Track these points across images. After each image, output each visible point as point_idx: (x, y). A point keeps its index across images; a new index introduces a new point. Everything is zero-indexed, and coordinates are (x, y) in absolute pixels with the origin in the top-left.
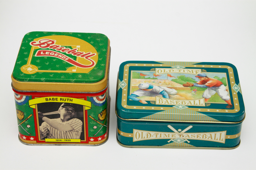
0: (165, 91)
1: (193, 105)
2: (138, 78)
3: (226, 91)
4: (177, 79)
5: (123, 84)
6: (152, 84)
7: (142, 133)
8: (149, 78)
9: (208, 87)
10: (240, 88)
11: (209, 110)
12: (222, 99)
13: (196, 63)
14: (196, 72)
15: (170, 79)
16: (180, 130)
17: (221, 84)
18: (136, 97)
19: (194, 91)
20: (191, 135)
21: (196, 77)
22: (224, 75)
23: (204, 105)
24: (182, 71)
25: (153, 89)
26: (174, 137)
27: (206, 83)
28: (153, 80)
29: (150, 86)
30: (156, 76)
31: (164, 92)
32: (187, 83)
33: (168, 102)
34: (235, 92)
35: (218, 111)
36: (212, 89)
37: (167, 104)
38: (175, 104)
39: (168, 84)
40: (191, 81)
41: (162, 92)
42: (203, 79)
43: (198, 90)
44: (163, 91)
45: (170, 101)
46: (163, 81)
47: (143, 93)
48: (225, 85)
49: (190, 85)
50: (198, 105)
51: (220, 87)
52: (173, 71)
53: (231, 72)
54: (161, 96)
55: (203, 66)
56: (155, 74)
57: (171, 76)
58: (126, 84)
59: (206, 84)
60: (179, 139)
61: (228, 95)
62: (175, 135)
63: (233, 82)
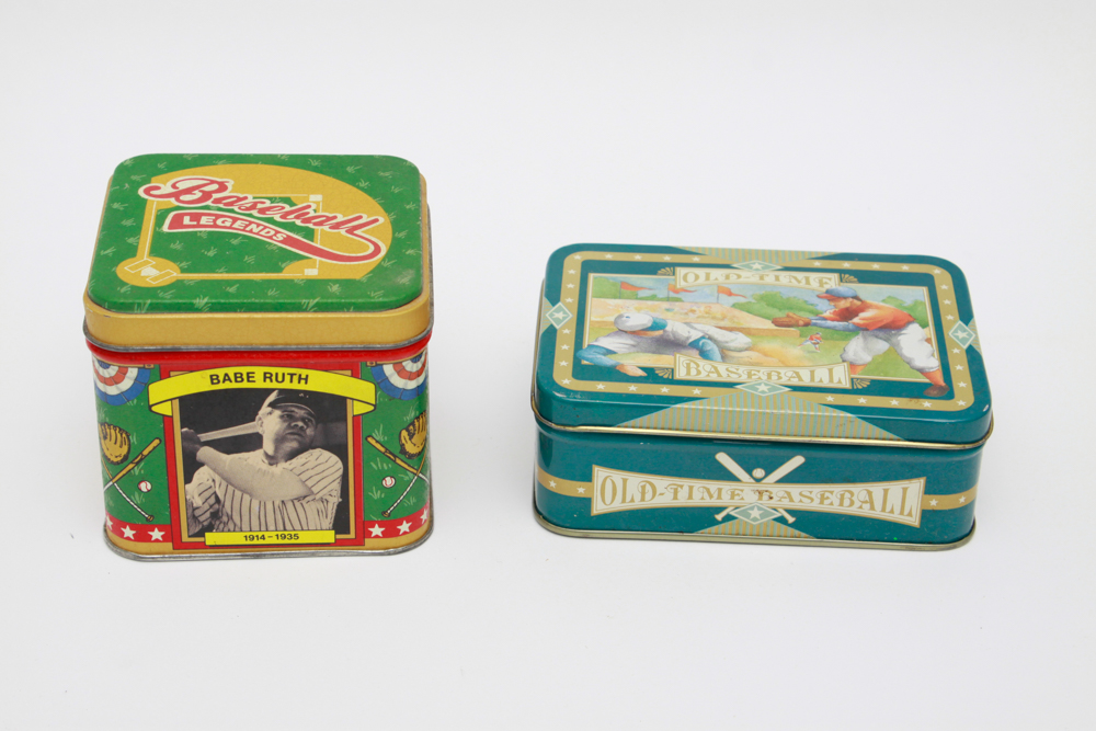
0: (710, 338)
1: (806, 382)
2: (615, 297)
3: (926, 344)
4: (753, 301)
5: (560, 315)
6: (661, 317)
7: (625, 481)
8: (653, 298)
9: (863, 328)
10: (976, 333)
11: (862, 401)
12: (913, 368)
13: (820, 255)
14: (821, 284)
15: (728, 301)
16: (759, 473)
17: (909, 323)
18: (604, 355)
19: (811, 339)
20: (801, 494)
21: (818, 297)
22: (921, 293)
23: (847, 385)
24: (770, 279)
25: (665, 331)
26: (737, 501)
27: (857, 315)
28: (666, 305)
29: (654, 322)
30: (676, 292)
31: (703, 340)
32: (788, 316)
33: (717, 371)
34: (959, 347)
35: (895, 403)
36: (877, 337)
37: (714, 377)
38: (744, 378)
39: (719, 316)
40: (801, 309)
41: (698, 341)
42: (843, 304)
43: (826, 339)
44: (703, 337)
45: (727, 370)
46: (702, 309)
47: (632, 342)
48: (924, 325)
49: (797, 321)
50: (826, 383)
51: (904, 332)
52: (739, 277)
53: (945, 285)
54: (695, 353)
55: (846, 265)
56: (675, 286)
57: (730, 294)
58: (572, 316)
59: (856, 320)
60: (756, 509)
61: (933, 355)
62: (742, 491)
63: (950, 316)
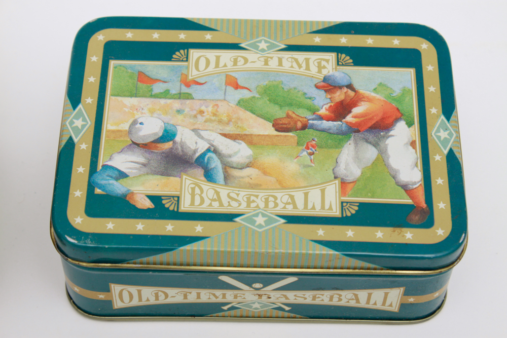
0: (215, 151)
1: (300, 211)
2: (131, 96)
3: (411, 148)
4: (257, 96)
5: (79, 123)
6: (172, 122)
7: (139, 292)
8: (166, 95)
9: (354, 129)
10: (458, 132)
11: (350, 233)
12: (398, 184)
13: (321, 28)
14: (320, 68)
16: (258, 285)
17: (397, 120)
18: (117, 179)
19: (307, 148)
20: (295, 296)
21: (317, 87)
23: (336, 212)
24: (273, 64)
25: (175, 143)
27: (350, 112)
28: (176, 104)
29: (166, 131)
30: (188, 85)
31: (209, 154)
32: (288, 116)
33: (219, 199)
34: (441, 153)
35: (380, 234)
36: (367, 141)
37: (216, 208)
38: (242, 208)
39: (225, 119)
40: (300, 106)
41: (203, 155)
42: (339, 96)
43: (321, 147)
44: (208, 150)
45: (228, 196)
46: (210, 109)
47: (142, 160)
48: (410, 124)
49: (296, 123)
50: (318, 212)
51: (391, 133)
52: (246, 61)
53: (430, 67)
54: (200, 172)
55: (344, 40)
56: (187, 76)
57: (237, 87)
58: (90, 123)
59: (349, 118)
60: (256, 303)
61: (416, 165)
62: (244, 294)
63: (434, 110)
